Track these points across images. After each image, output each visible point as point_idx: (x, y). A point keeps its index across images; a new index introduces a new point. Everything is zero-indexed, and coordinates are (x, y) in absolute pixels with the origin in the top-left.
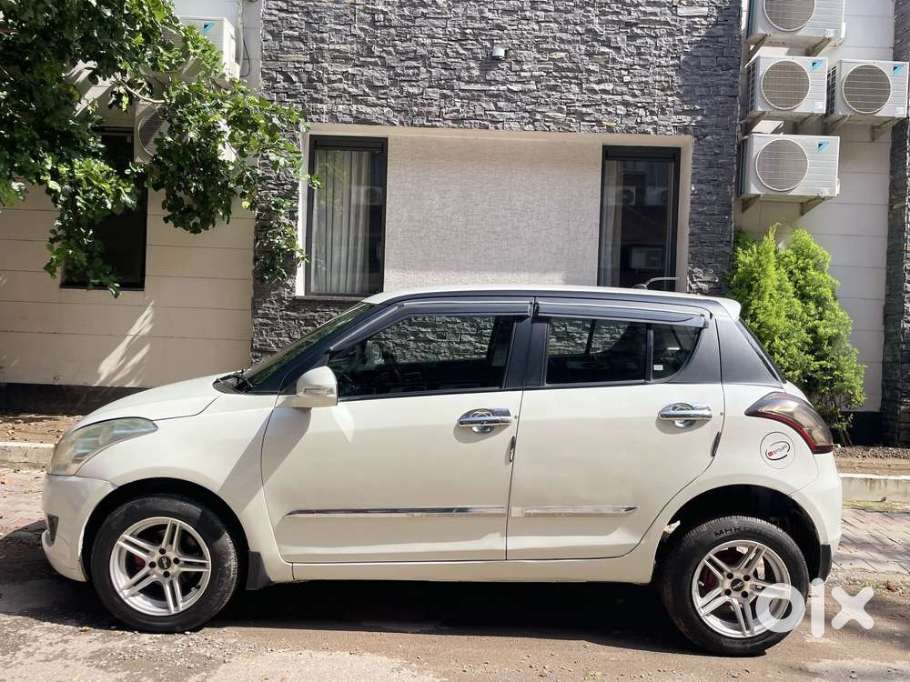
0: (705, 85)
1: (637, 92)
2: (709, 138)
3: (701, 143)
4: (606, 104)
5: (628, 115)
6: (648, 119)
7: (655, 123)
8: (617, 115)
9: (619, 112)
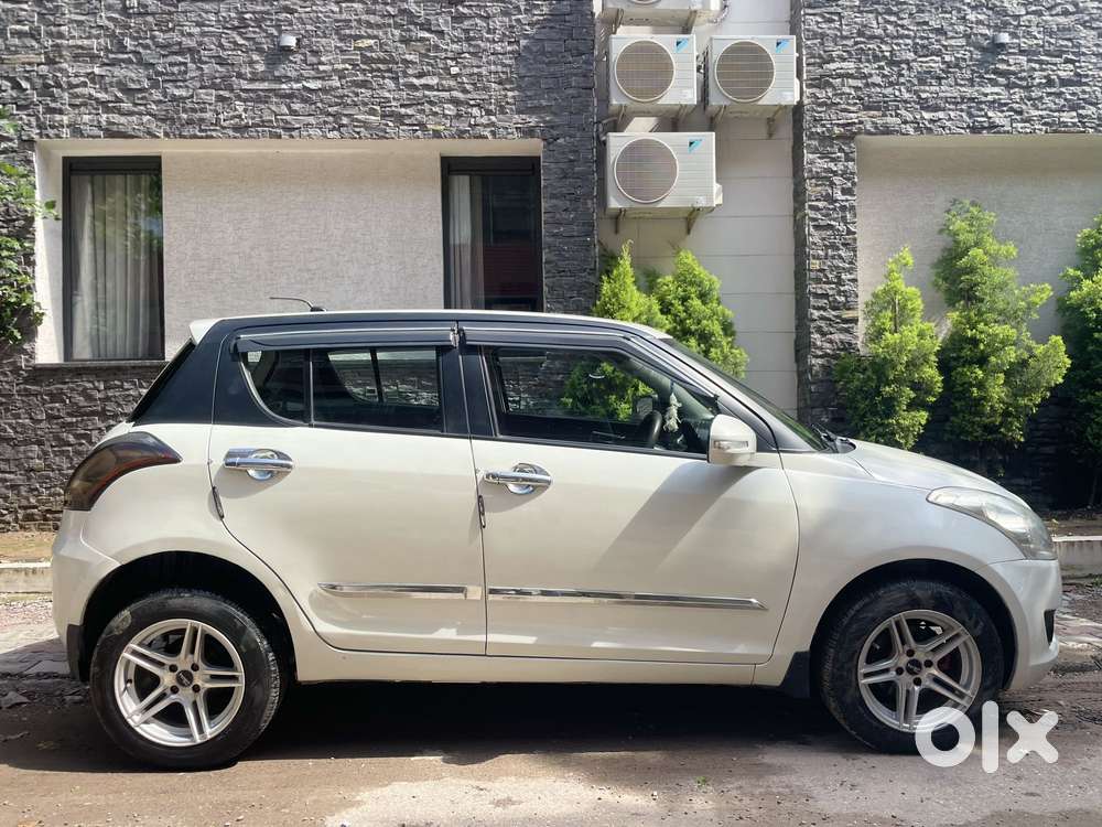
0: (553, 76)
1: (468, 87)
2: (561, 141)
3: (551, 147)
4: (431, 103)
5: (459, 116)
6: (484, 120)
7: (493, 124)
8: (445, 116)
9: (447, 112)
